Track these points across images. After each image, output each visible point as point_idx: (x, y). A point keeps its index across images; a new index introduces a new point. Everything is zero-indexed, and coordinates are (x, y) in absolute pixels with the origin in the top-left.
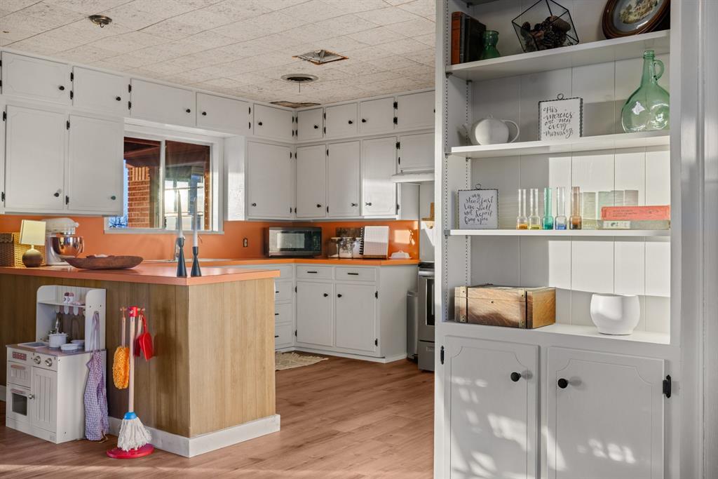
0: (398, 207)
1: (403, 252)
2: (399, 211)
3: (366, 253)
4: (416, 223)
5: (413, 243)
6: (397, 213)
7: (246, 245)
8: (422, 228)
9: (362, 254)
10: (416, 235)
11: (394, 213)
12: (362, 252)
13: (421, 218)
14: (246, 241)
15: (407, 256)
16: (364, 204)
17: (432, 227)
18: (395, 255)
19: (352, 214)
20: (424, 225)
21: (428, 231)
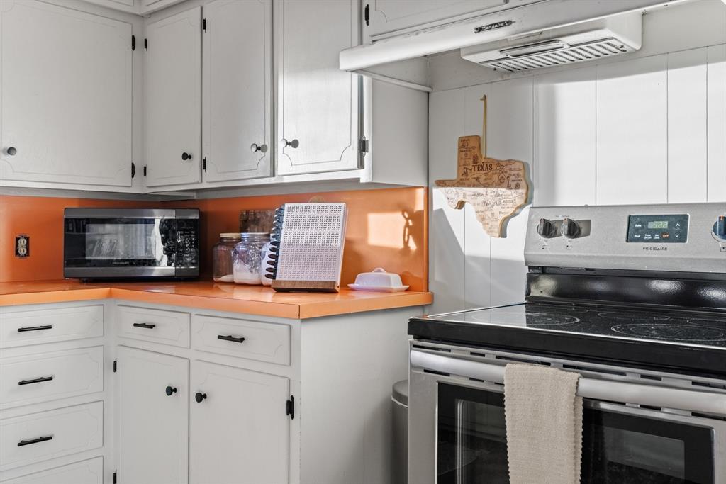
0: (363, 146)
1: (384, 273)
2: (367, 157)
3: (283, 276)
4: (421, 193)
5: (413, 246)
6: (361, 165)
7: (23, 251)
8: (436, 207)
9: (273, 277)
10: (421, 225)
11: (355, 164)
12: (272, 273)
13: (432, 181)
14: (23, 242)
15: (396, 283)
16: (281, 145)
17: (461, 205)
18: (362, 281)
19: (252, 173)
20: (441, 198)
21: (452, 215)
